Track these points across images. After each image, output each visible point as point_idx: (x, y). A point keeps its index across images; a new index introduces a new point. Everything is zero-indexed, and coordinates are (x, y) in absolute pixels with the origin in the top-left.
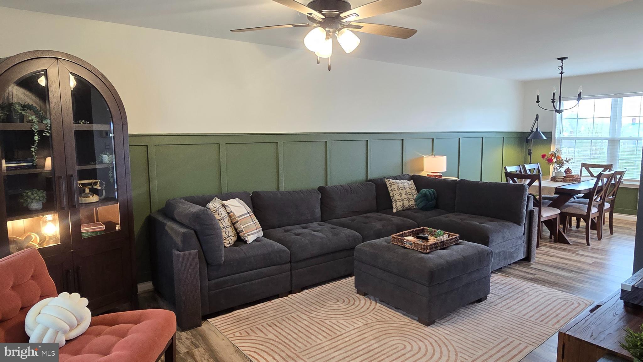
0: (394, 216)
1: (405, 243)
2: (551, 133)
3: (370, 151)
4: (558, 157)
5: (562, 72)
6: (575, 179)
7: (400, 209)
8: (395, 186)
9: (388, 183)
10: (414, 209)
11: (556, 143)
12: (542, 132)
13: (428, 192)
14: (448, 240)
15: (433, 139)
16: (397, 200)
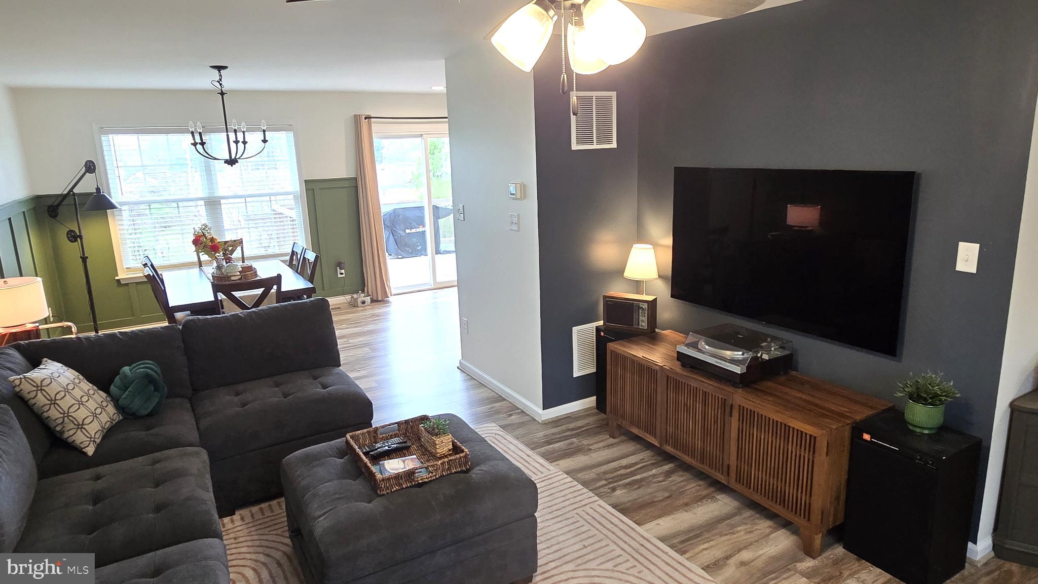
7: (99, 439)
9: (25, 388)
16: (83, 422)
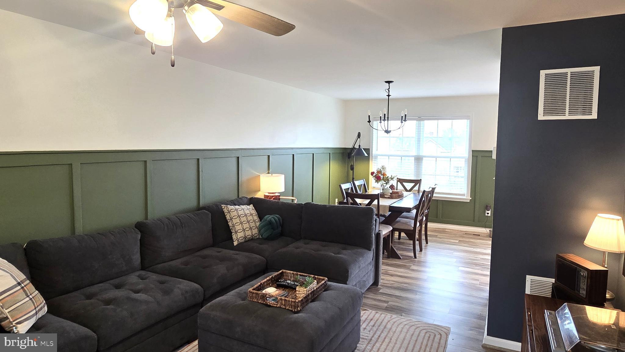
0: (237, 252)
1: (268, 299)
2: (369, 149)
3: (202, 171)
4: (384, 175)
5: (389, 94)
6: (400, 195)
7: (241, 241)
8: (235, 213)
9: (225, 210)
10: (257, 238)
11: (373, 159)
12: (363, 149)
13: (273, 219)
14: (318, 288)
15: (269, 156)
16: (237, 231)
